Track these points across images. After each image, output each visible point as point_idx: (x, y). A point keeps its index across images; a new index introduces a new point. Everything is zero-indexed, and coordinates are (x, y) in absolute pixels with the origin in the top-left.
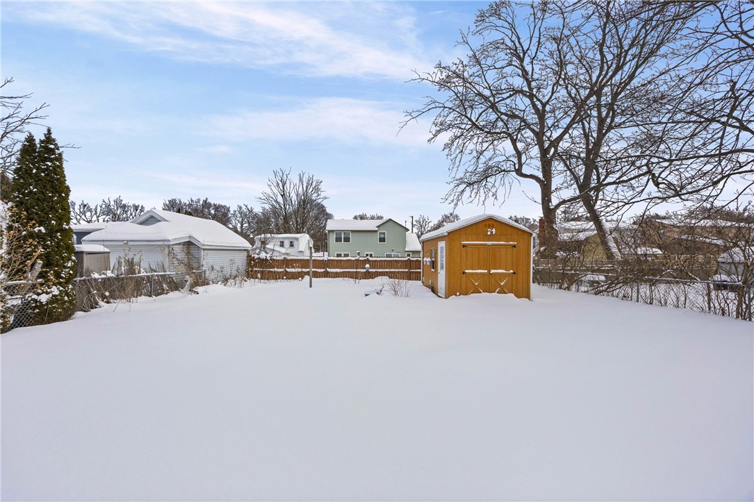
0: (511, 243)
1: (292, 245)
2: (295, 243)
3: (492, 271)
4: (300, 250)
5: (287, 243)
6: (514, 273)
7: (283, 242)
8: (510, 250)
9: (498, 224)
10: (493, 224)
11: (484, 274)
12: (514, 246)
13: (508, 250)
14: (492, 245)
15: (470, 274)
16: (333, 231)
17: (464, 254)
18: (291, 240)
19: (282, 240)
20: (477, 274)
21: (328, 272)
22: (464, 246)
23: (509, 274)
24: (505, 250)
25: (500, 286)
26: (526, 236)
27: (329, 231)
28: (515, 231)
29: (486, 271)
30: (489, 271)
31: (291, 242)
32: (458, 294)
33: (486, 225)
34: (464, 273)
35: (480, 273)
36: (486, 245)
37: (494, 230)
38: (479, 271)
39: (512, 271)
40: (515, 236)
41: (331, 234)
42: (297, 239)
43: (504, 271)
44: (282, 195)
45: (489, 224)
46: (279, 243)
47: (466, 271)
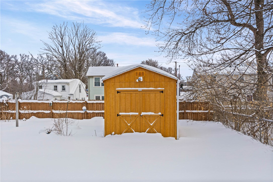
0: (159, 89)
1: (64, 89)
2: (66, 87)
3: (143, 114)
4: (71, 93)
5: (60, 87)
6: (162, 115)
7: (57, 87)
8: (158, 94)
9: (147, 72)
10: (143, 73)
11: (135, 116)
12: (162, 92)
13: (157, 94)
14: (143, 91)
15: (123, 116)
16: (92, 77)
17: (118, 98)
18: (63, 85)
19: (56, 85)
20: (129, 116)
21: (53, 113)
22: (118, 92)
23: (158, 116)
24: (154, 94)
25: (150, 126)
26: (172, 83)
27: (89, 77)
28: (163, 78)
29: (137, 114)
30: (140, 113)
31: (63, 87)
32: (113, 133)
33: (137, 73)
34: (118, 115)
35: (132, 116)
36: (137, 91)
37: (141, 78)
38: (131, 114)
39: (160, 114)
40: (163, 83)
41: (91, 79)
42: (68, 84)
43: (153, 113)
44: (61, 46)
45: (140, 73)
46: (53, 88)
47: (120, 114)
